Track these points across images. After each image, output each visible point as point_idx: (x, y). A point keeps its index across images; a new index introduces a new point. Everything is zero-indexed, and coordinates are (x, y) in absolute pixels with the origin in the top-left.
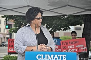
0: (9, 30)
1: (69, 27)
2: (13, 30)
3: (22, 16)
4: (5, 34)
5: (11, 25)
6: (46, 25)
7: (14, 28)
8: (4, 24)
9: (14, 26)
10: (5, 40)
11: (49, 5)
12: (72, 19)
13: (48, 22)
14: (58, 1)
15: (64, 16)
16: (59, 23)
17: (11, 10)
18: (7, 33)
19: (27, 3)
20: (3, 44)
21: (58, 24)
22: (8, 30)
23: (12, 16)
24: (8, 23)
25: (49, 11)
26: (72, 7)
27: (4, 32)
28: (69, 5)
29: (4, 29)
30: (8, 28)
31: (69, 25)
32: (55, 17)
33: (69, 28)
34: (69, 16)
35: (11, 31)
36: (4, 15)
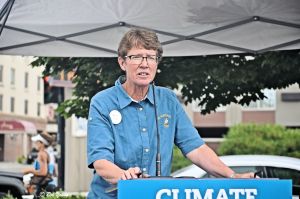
0: (55, 106)
1: (262, 91)
2: (70, 106)
3: (100, 58)
4: (41, 122)
5: (62, 89)
6: (181, 87)
7: (74, 101)
8: (39, 88)
9: (74, 93)
11: (191, 19)
12: (273, 63)
13: (189, 76)
14: (222, 6)
15: (242, 56)
16: (228, 80)
17: (63, 39)
18: (48, 118)
19: (117, 14)
21: (222, 82)
22: (51, 108)
24: (51, 84)
25: (191, 38)
26: (269, 25)
27: (39, 114)
28: (259, 19)
29: (39, 105)
30: (54, 100)
31: (262, 85)
32: (212, 60)
33: (262, 96)
34: (261, 56)
35: (63, 112)
36: (40, 58)
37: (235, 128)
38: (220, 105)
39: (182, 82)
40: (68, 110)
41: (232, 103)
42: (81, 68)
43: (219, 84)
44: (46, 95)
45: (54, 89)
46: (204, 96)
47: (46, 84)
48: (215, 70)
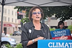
0: (20, 20)
2: (24, 20)
4: (16, 24)
5: (22, 15)
6: (55, 15)
7: (26, 18)
8: (16, 15)
9: (26, 16)
13: (57, 12)
17: (23, 1)
18: (18, 23)
20: (15, 33)
21: (66, 13)
22: (19, 20)
27: (16, 22)
29: (16, 20)
30: (20, 18)
32: (64, 7)
35: (23, 21)
36: (17, 6)
37: (70, 26)
38: (66, 20)
39: (55, 13)
40: (24, 21)
41: (69, 19)
42: (28, 9)
44: (18, 17)
45: (20, 15)
46: (61, 17)
47: (18, 14)
48: (64, 10)
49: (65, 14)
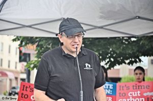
0: (25, 64)
1: (140, 58)
2: (33, 63)
3: (51, 38)
4: (17, 72)
5: (29, 54)
7: (35, 61)
8: (16, 54)
9: (36, 57)
10: (17, 84)
11: (101, 17)
12: (146, 43)
13: (99, 48)
14: (118, 10)
15: (130, 38)
16: (121, 51)
17: (30, 27)
18: (21, 70)
19: (61, 13)
20: (14, 90)
21: (118, 52)
22: (23, 65)
23: (32, 38)
24: (23, 52)
25: (101, 27)
26: (145, 21)
27: (16, 68)
28: (139, 18)
29: (16, 63)
30: (25, 60)
31: (140, 54)
32: (113, 40)
33: (140, 61)
34: (140, 38)
35: (30, 67)
36: (17, 37)
37: (125, 78)
38: (117, 65)
40: (32, 66)
41: (123, 64)
42: (40, 43)
43: (116, 53)
44: (20, 58)
45: (25, 54)
46: (108, 60)
47: (20, 52)
48: (114, 46)
49: (115, 52)
